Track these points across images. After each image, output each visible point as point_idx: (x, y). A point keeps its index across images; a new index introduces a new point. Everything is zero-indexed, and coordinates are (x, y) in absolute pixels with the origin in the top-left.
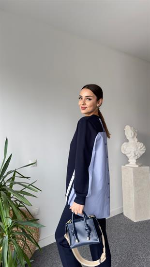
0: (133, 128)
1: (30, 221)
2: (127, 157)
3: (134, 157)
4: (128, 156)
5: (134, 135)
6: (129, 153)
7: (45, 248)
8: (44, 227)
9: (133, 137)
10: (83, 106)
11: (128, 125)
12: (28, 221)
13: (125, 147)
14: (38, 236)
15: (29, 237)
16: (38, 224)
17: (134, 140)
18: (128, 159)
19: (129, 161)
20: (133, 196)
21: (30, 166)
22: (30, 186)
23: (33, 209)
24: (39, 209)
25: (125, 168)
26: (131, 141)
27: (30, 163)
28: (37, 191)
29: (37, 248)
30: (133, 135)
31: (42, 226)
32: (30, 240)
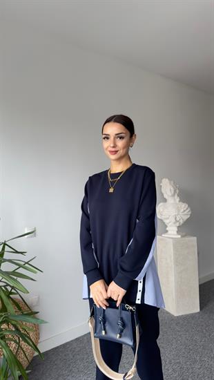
0: (172, 182)
1: (26, 314)
2: (164, 223)
3: (175, 223)
4: (166, 222)
5: (175, 191)
6: (167, 219)
7: (47, 353)
8: (46, 322)
9: (173, 195)
10: (113, 149)
11: (166, 178)
12: (23, 314)
13: (162, 210)
14: (38, 336)
15: (25, 337)
16: (38, 319)
17: (175, 199)
18: (166, 226)
19: (167, 229)
20: (172, 278)
21: (26, 236)
22: (26, 265)
23: (30, 298)
24: (39, 298)
25: (162, 240)
26: (170, 201)
27: (26, 232)
28: (36, 273)
29: (36, 354)
30: (173, 192)
31: (43, 322)
32: (26, 341)
